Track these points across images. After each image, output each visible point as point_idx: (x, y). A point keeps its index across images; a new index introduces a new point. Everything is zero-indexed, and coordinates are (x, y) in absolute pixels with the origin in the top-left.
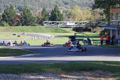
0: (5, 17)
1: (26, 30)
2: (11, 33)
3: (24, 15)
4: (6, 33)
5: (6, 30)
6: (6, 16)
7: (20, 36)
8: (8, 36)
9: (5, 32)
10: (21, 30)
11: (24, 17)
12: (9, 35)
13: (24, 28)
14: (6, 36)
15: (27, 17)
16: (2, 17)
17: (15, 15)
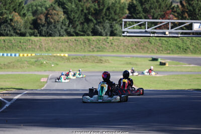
0: (135, 9)
1: (191, 47)
2: (148, 55)
3: (190, 4)
4: (135, 55)
5: (138, 48)
6: (139, 8)
7: (164, 64)
8: (130, 63)
9: (134, 51)
10: (180, 48)
11: (190, 10)
12: (139, 59)
13: (188, 43)
14: (127, 64)
15: (197, 10)
16: (129, 9)
17: (163, 5)
